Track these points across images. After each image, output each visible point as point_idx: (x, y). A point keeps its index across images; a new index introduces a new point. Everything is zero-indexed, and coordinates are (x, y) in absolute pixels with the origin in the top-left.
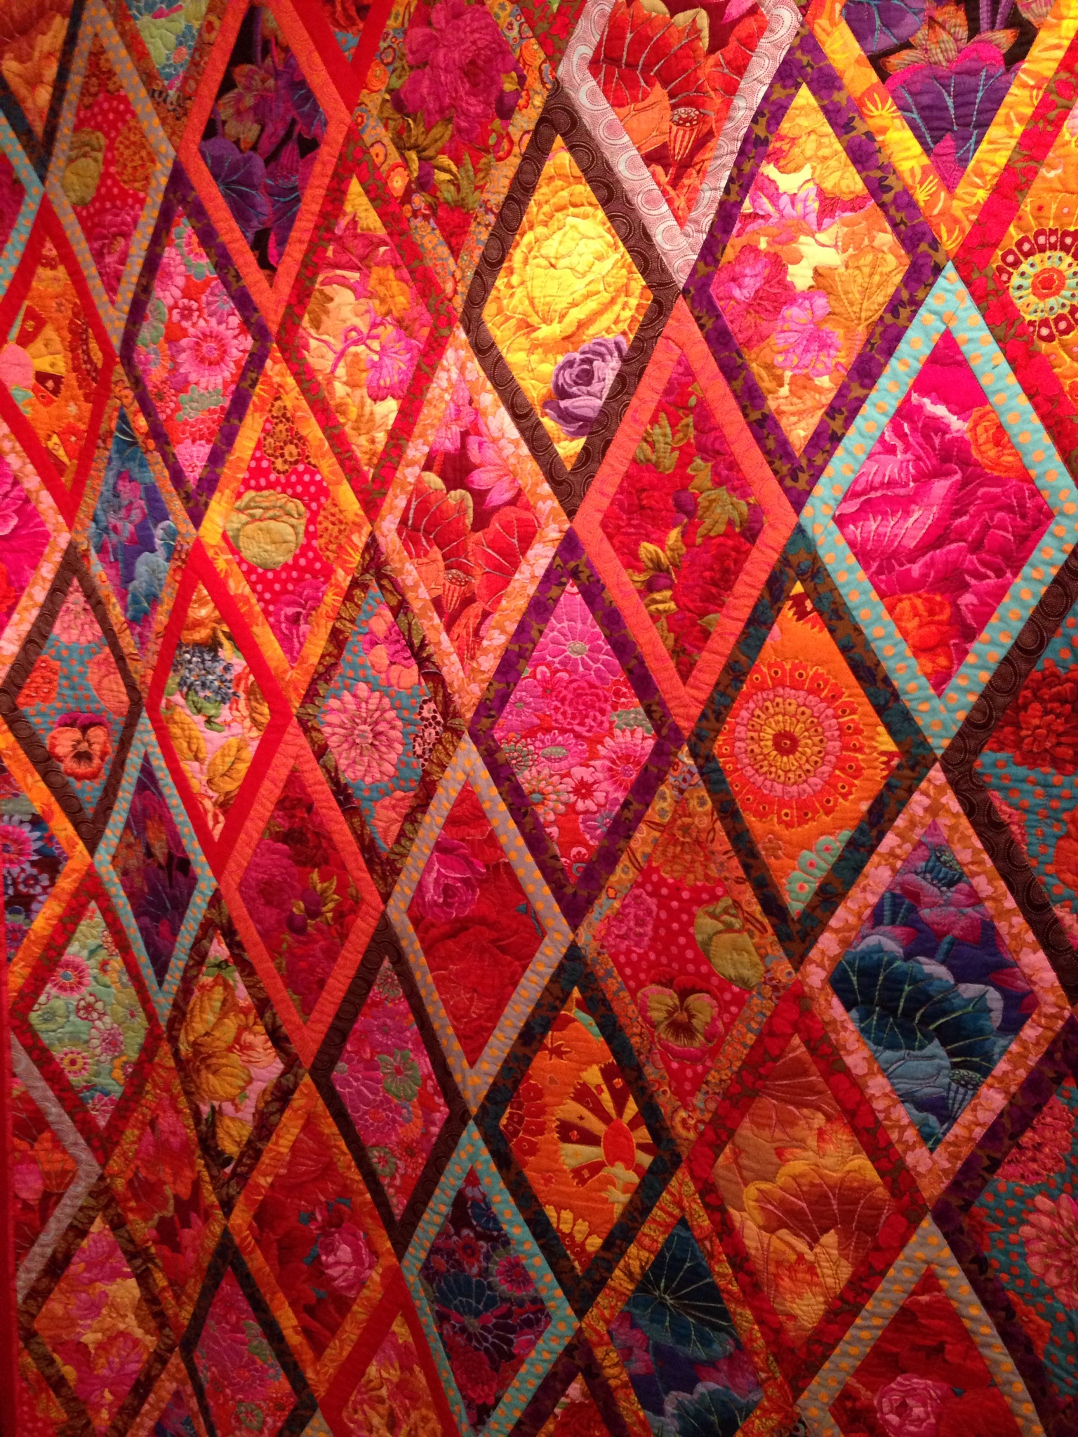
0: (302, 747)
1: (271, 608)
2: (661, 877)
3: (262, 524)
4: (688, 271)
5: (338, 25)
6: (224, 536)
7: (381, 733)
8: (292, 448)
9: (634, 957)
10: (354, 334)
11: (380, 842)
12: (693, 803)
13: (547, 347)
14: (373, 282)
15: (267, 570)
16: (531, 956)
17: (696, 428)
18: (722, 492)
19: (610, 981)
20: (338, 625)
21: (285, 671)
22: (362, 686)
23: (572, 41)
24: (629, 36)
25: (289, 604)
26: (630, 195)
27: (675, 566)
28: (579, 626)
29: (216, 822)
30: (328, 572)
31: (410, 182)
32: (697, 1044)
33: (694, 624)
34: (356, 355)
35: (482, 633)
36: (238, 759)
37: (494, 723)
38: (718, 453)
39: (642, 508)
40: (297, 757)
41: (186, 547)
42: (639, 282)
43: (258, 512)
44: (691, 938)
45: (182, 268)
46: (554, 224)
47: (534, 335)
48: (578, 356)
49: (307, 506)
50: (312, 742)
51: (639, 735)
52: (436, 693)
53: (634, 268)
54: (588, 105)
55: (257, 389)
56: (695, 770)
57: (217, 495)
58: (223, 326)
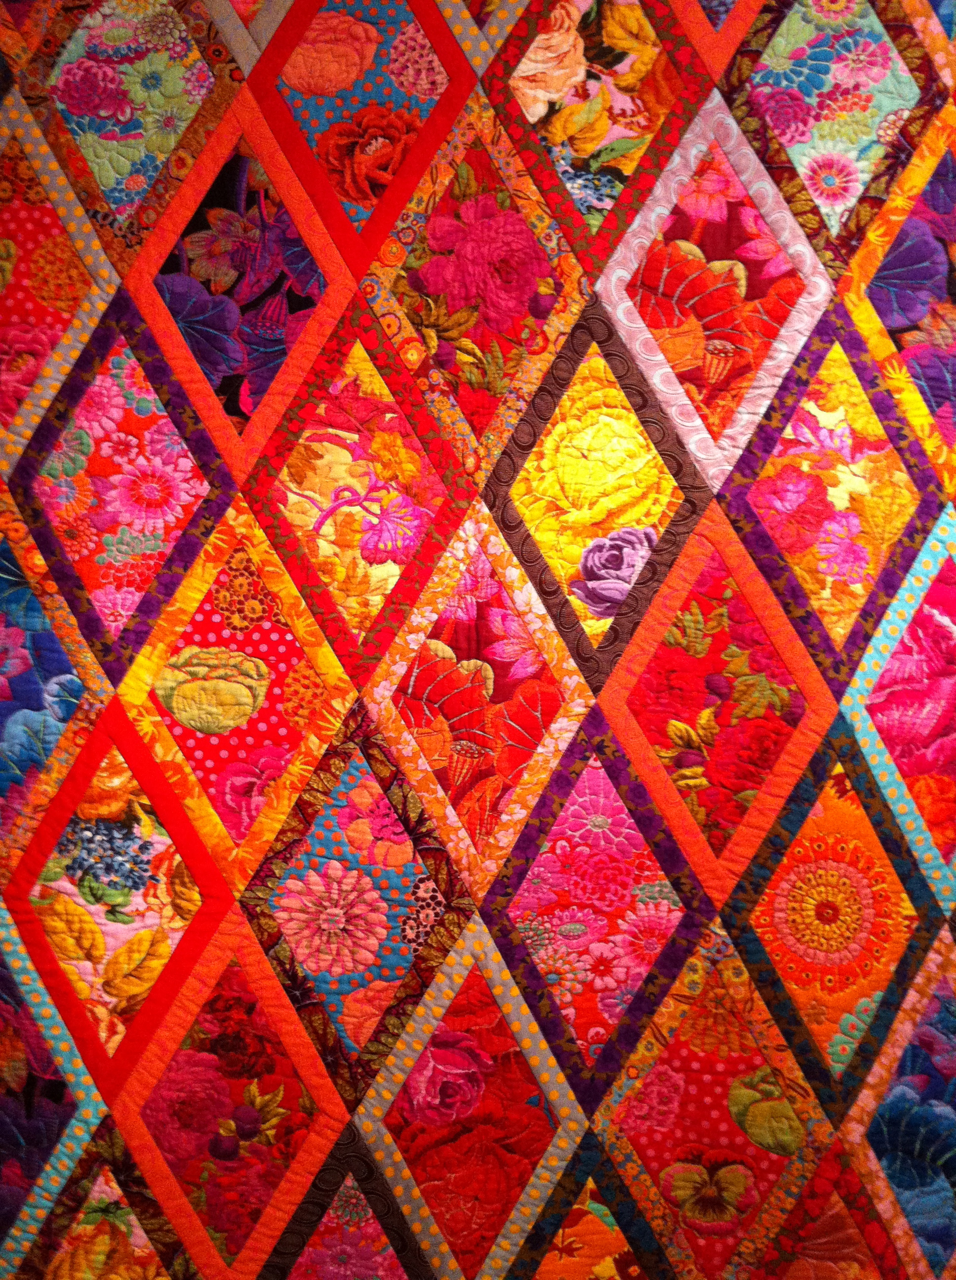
0: (247, 937)
1: (213, 777)
2: (690, 1051)
3: (207, 684)
4: (723, 479)
5: (347, 194)
6: (152, 695)
7: (357, 917)
8: (256, 604)
9: (658, 1137)
10: (347, 494)
11: (349, 1042)
12: (728, 974)
13: (578, 531)
14: (375, 445)
15: (209, 735)
16: (543, 1150)
17: (730, 618)
18: (762, 678)
19: (629, 1165)
20: (306, 797)
21: (229, 850)
22: (336, 864)
23: (611, 263)
24: (666, 271)
25: (237, 774)
26: (664, 406)
27: (707, 744)
28: (602, 800)
29: (112, 1031)
30: (296, 739)
31: (427, 357)
32: (727, 1217)
33: (730, 800)
34: (350, 515)
35: (500, 808)
36: (150, 955)
37: (509, 901)
38: (757, 643)
39: (672, 688)
40: (239, 950)
41: (98, 705)
42: (670, 483)
43: (202, 671)
44: (725, 1111)
45: (120, 400)
46: (587, 419)
47: (563, 518)
48: (608, 543)
49: (272, 667)
50: (260, 929)
51: (664, 908)
52: (437, 871)
53: (666, 470)
54: (625, 321)
55: (212, 538)
56: (729, 940)
57: (146, 649)
58: (169, 469)
